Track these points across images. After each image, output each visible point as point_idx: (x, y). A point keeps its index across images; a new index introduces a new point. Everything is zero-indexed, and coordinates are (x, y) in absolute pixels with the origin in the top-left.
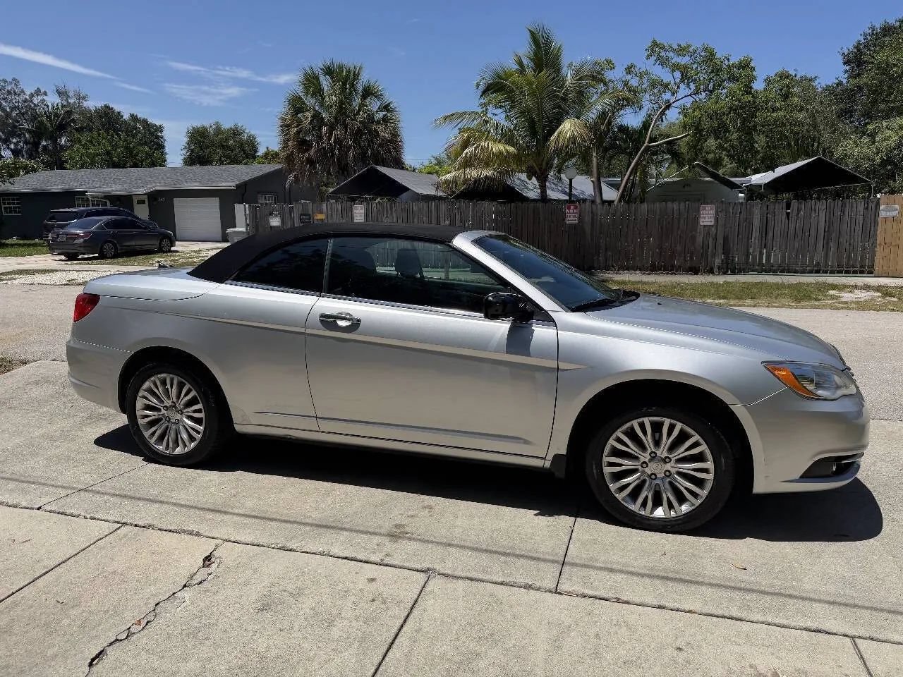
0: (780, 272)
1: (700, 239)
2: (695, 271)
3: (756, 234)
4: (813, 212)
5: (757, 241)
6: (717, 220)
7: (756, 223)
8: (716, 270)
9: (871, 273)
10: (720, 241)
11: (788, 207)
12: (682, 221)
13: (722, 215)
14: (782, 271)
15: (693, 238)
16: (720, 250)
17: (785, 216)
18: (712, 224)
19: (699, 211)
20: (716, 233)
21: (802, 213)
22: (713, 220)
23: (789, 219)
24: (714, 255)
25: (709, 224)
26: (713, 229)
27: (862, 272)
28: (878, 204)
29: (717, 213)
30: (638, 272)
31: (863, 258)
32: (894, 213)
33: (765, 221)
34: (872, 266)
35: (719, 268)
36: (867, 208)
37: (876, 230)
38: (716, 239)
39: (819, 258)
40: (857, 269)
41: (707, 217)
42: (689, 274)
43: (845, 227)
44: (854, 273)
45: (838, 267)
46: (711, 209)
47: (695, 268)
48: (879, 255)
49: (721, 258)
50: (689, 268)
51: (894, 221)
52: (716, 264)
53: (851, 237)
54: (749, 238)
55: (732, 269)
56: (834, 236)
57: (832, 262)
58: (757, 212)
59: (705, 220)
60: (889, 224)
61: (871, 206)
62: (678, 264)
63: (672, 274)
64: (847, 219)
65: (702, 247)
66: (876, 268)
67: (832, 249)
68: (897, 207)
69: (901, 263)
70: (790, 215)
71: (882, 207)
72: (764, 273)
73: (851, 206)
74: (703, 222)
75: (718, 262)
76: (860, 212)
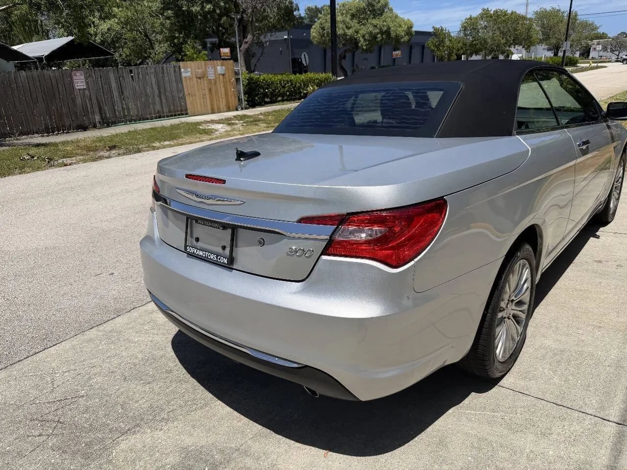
0: (139, 121)
1: (79, 100)
2: (85, 128)
3: (116, 94)
4: (147, 75)
5: (118, 99)
6: (87, 83)
7: (114, 85)
8: (98, 125)
9: (187, 114)
10: (94, 101)
11: (131, 71)
12: (60, 86)
13: (90, 80)
15: (74, 100)
16: (96, 109)
17: (131, 79)
18: (85, 87)
19: (72, 79)
20: (90, 95)
21: (140, 76)
22: (85, 84)
23: (133, 80)
24: (93, 113)
25: (82, 87)
26: (87, 92)
27: (182, 114)
28: (180, 68)
29: (86, 78)
30: (36, 135)
31: (181, 105)
32: (189, 74)
33: (119, 83)
34: (186, 110)
35: (100, 123)
36: (175, 71)
37: (183, 86)
38: (90, 99)
39: (158, 107)
40: (179, 113)
41: (80, 81)
42: (80, 131)
43: (167, 85)
44: (179, 115)
45: (170, 112)
46: (81, 75)
47: (82, 125)
48: (188, 102)
49: (98, 115)
50: (78, 126)
51: (190, 79)
52: (97, 120)
53: (172, 91)
54: (112, 97)
55: (107, 123)
56: (162, 91)
57: (166, 110)
58: (112, 76)
59: (79, 85)
60: (188, 81)
61: (177, 69)
62: (67, 124)
63: (67, 133)
64: (167, 79)
65: (83, 108)
66: (189, 111)
67: (164, 100)
68: (189, 69)
69: (199, 106)
70: (134, 77)
71: (182, 70)
72: (128, 123)
73: (167, 70)
74: (77, 86)
75: (97, 118)
76: (173, 74)
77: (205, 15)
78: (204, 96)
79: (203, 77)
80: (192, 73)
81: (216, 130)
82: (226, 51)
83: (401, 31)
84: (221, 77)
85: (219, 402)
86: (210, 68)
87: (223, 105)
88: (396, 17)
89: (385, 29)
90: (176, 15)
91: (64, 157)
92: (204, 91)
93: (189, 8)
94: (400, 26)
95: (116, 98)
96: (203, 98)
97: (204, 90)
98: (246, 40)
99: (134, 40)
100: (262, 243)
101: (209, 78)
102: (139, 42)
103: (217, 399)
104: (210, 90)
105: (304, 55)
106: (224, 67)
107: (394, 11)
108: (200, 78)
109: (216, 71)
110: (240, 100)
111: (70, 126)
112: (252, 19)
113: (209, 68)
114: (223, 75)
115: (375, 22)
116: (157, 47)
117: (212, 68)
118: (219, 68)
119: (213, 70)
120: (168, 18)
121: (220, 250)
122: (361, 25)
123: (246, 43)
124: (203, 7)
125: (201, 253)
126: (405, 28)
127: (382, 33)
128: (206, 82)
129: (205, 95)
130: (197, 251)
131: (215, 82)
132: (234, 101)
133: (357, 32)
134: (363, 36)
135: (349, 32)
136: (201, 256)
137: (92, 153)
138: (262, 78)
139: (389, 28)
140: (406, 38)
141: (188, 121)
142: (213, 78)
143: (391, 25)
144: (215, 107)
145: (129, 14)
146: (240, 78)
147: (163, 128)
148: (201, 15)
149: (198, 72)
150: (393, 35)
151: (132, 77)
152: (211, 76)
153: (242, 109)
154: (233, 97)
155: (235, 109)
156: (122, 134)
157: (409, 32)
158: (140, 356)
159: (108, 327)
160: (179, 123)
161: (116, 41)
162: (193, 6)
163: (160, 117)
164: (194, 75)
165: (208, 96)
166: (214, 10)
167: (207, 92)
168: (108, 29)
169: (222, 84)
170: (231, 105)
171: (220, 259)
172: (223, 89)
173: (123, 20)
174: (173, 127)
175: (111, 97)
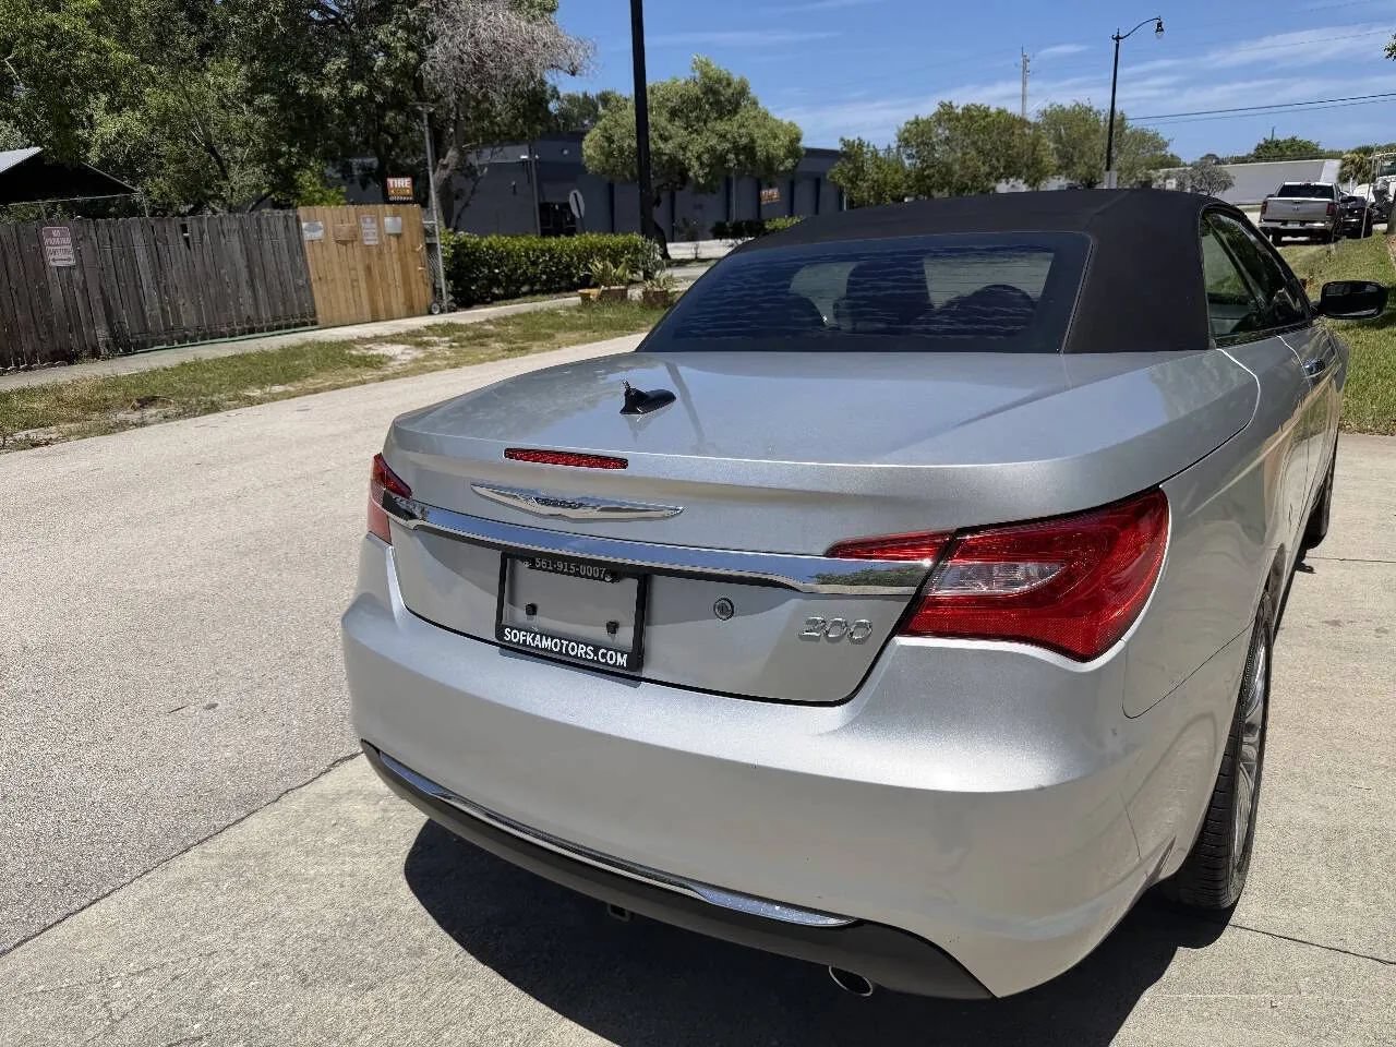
0: (201, 340)
1: (57, 294)
2: (70, 358)
3: (146, 277)
4: (222, 236)
5: (152, 291)
6: (78, 254)
7: (142, 257)
8: (103, 350)
9: (316, 323)
10: (96, 296)
11: (184, 228)
12: (11, 261)
13: (84, 246)
14: (203, 338)
15: (45, 293)
16: (100, 313)
17: (183, 245)
18: (72, 263)
19: (40, 240)
20: (85, 282)
21: (206, 237)
22: (72, 257)
23: (189, 248)
24: (91, 323)
25: (66, 263)
26: (77, 274)
27: (305, 324)
28: (298, 220)
29: (75, 242)
31: (301, 305)
32: (319, 234)
33: (155, 255)
34: (314, 314)
35: (108, 346)
36: (287, 227)
37: (305, 261)
38: (85, 291)
39: (247, 310)
40: (297, 321)
41: (60, 249)
42: (59, 365)
43: (269, 257)
44: (296, 326)
45: (275, 319)
46: (63, 235)
47: (64, 352)
48: (317, 296)
49: (104, 326)
50: (52, 353)
51: (322, 245)
52: (100, 340)
53: (280, 273)
54: (138, 286)
55: (124, 345)
56: (257, 270)
57: (266, 314)
58: (138, 238)
59: (56, 257)
60: (318, 250)
61: (292, 224)
62: (27, 347)
63: (25, 370)
64: (267, 245)
65: (67, 310)
66: (319, 316)
67: (261, 292)
68: (320, 224)
69: (343, 305)
70: (191, 242)
71: (304, 225)
72: (176, 344)
73: (269, 225)
74: (54, 260)
75: (102, 333)
76: (282, 235)
77: (349, 105)
78: (355, 284)
79: (353, 241)
80: (326, 232)
81: (391, 359)
82: (400, 184)
83: (778, 148)
84: (393, 241)
85: (568, 1024)
86: (368, 220)
87: (398, 302)
88: (766, 116)
89: (744, 141)
90: (283, 107)
91: (27, 426)
92: (353, 272)
93: (312, 89)
94: (775, 137)
95: (148, 287)
96: (353, 287)
97: (355, 269)
98: (445, 162)
99: (181, 159)
100: (726, 610)
101: (367, 243)
102: (193, 164)
103: (561, 1016)
104: (368, 269)
105: (575, 195)
106: (399, 219)
107: (760, 106)
108: (344, 243)
109: (380, 225)
110: (436, 291)
111: (34, 353)
112: (457, 115)
113: (365, 222)
114: (398, 236)
115: (721, 126)
116: (235, 173)
117: (372, 222)
118: (388, 220)
119: (374, 225)
120: (263, 111)
121: (600, 633)
122: (691, 133)
123: (445, 167)
124: (344, 89)
125: (546, 643)
126: (784, 140)
127: (737, 149)
128: (358, 253)
129: (357, 280)
130: (533, 639)
131: (380, 253)
132: (423, 294)
133: (684, 149)
134: (699, 158)
135: (668, 148)
136: (545, 649)
137: (97, 414)
138: (485, 243)
139: (753, 141)
140: (789, 163)
141: (321, 339)
142: (372, 243)
143: (757, 133)
144: (381, 305)
145: (170, 100)
146: (436, 244)
147: (265, 355)
148: (340, 107)
149: (340, 230)
150: (760, 154)
151: (187, 239)
152: (371, 240)
153: (442, 311)
154: (421, 285)
155: (426, 312)
156: (165, 369)
157: (793, 150)
158: (330, 915)
159: (229, 842)
160: (300, 343)
161: (136, 162)
162: (323, 85)
163: (252, 331)
164: (331, 235)
165: (363, 285)
166: (371, 98)
167: (361, 274)
168: (119, 134)
169: (395, 256)
170: (416, 305)
171: (604, 655)
172: (397, 267)
173: (154, 113)
174: (288, 353)
175: (136, 286)
